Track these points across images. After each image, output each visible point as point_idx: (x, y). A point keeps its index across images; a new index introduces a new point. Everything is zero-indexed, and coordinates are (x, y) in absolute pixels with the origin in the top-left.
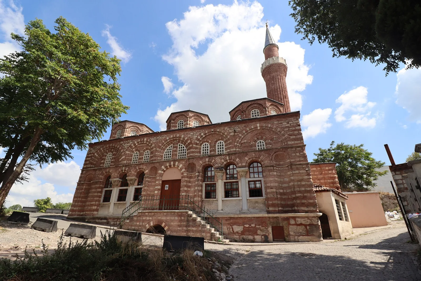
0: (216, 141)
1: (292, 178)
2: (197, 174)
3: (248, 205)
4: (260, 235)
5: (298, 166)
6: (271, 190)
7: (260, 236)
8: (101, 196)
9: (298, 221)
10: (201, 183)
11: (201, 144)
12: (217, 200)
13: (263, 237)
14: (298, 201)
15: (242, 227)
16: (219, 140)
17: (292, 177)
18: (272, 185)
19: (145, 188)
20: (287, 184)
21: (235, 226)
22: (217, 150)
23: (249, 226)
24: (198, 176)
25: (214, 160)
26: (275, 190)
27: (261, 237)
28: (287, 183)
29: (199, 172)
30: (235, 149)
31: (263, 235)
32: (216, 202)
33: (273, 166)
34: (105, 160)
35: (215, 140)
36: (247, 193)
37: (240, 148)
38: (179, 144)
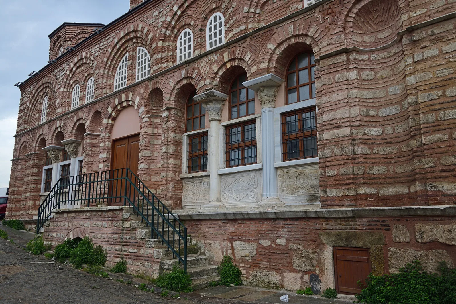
0: (206, 19)
1: (411, 80)
2: (165, 114)
3: (279, 184)
4: (297, 271)
5: (437, 30)
6: (336, 131)
7: (299, 275)
8: (41, 180)
9: (421, 233)
10: (172, 135)
11: (176, 37)
12: (208, 176)
13: (306, 278)
14: (429, 163)
15: (255, 246)
16: (212, 11)
17: (412, 77)
18: (339, 114)
19: (86, 159)
20: (398, 106)
21: (238, 242)
22: (208, 41)
23: (271, 244)
24: (168, 119)
25: (196, 71)
26: (346, 131)
27: (302, 278)
28: (396, 103)
29: (169, 109)
30: (243, 27)
31: (306, 272)
32: (206, 179)
33: (346, 51)
34: (41, 112)
35: (204, 15)
36: (276, 149)
37: (259, 21)
38: (138, 48)
